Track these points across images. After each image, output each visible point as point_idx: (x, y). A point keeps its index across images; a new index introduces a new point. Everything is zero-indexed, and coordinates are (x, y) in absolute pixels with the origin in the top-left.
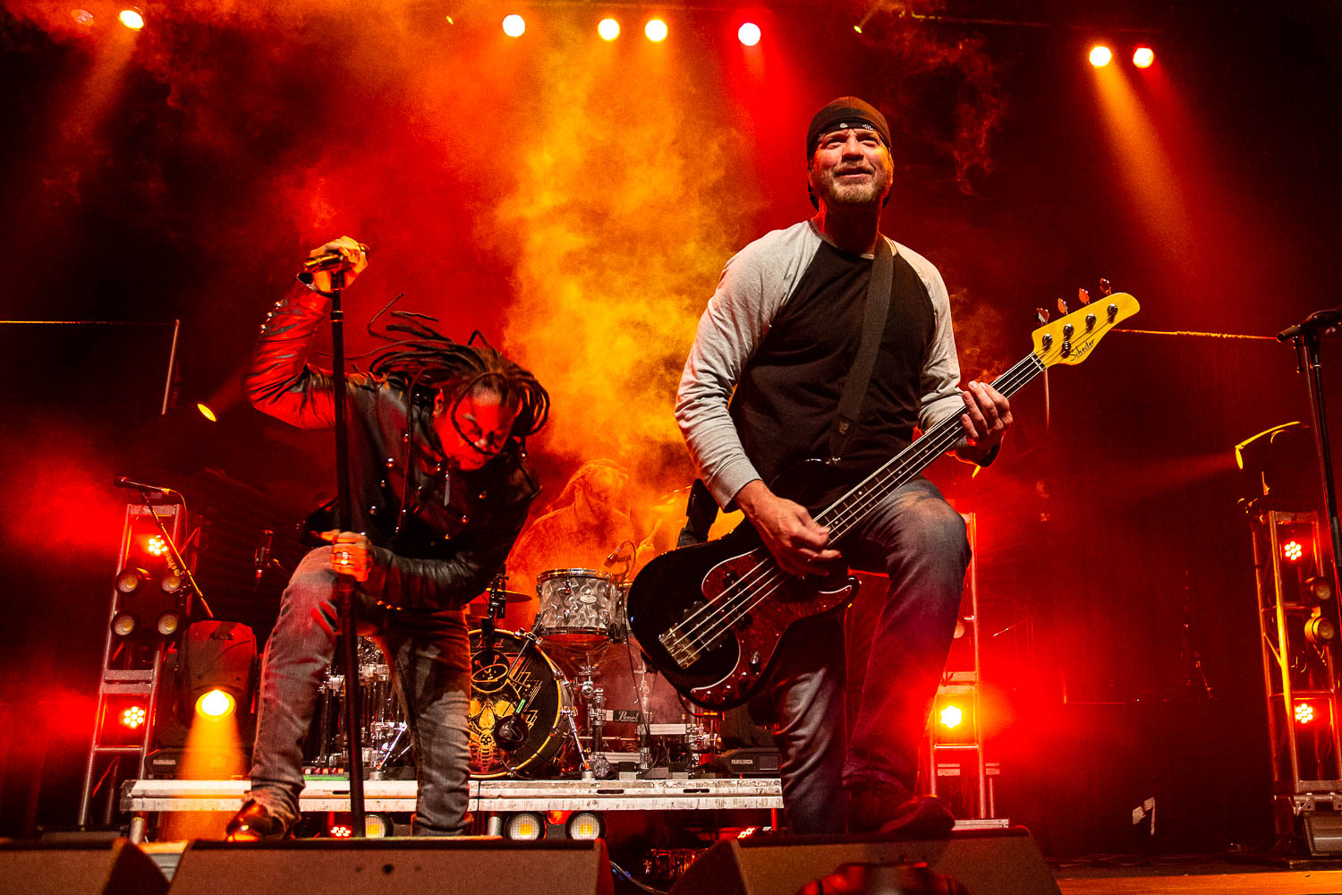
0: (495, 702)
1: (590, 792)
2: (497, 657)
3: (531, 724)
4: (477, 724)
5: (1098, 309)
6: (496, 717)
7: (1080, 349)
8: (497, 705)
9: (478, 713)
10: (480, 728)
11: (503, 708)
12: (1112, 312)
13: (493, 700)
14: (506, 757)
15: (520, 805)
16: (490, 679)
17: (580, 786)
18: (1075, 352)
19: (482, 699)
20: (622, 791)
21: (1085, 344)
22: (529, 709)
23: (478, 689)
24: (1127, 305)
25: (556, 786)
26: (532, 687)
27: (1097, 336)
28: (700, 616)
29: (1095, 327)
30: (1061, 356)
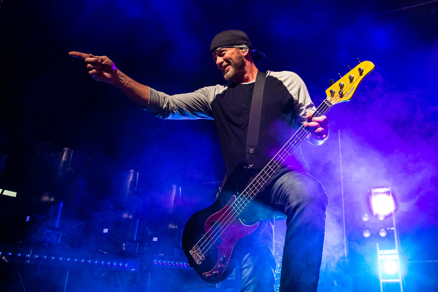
5: (354, 72)
7: (348, 92)
12: (361, 72)
18: (346, 94)
21: (350, 89)
24: (368, 66)
27: (356, 84)
28: (203, 241)
29: (354, 80)
30: (339, 98)
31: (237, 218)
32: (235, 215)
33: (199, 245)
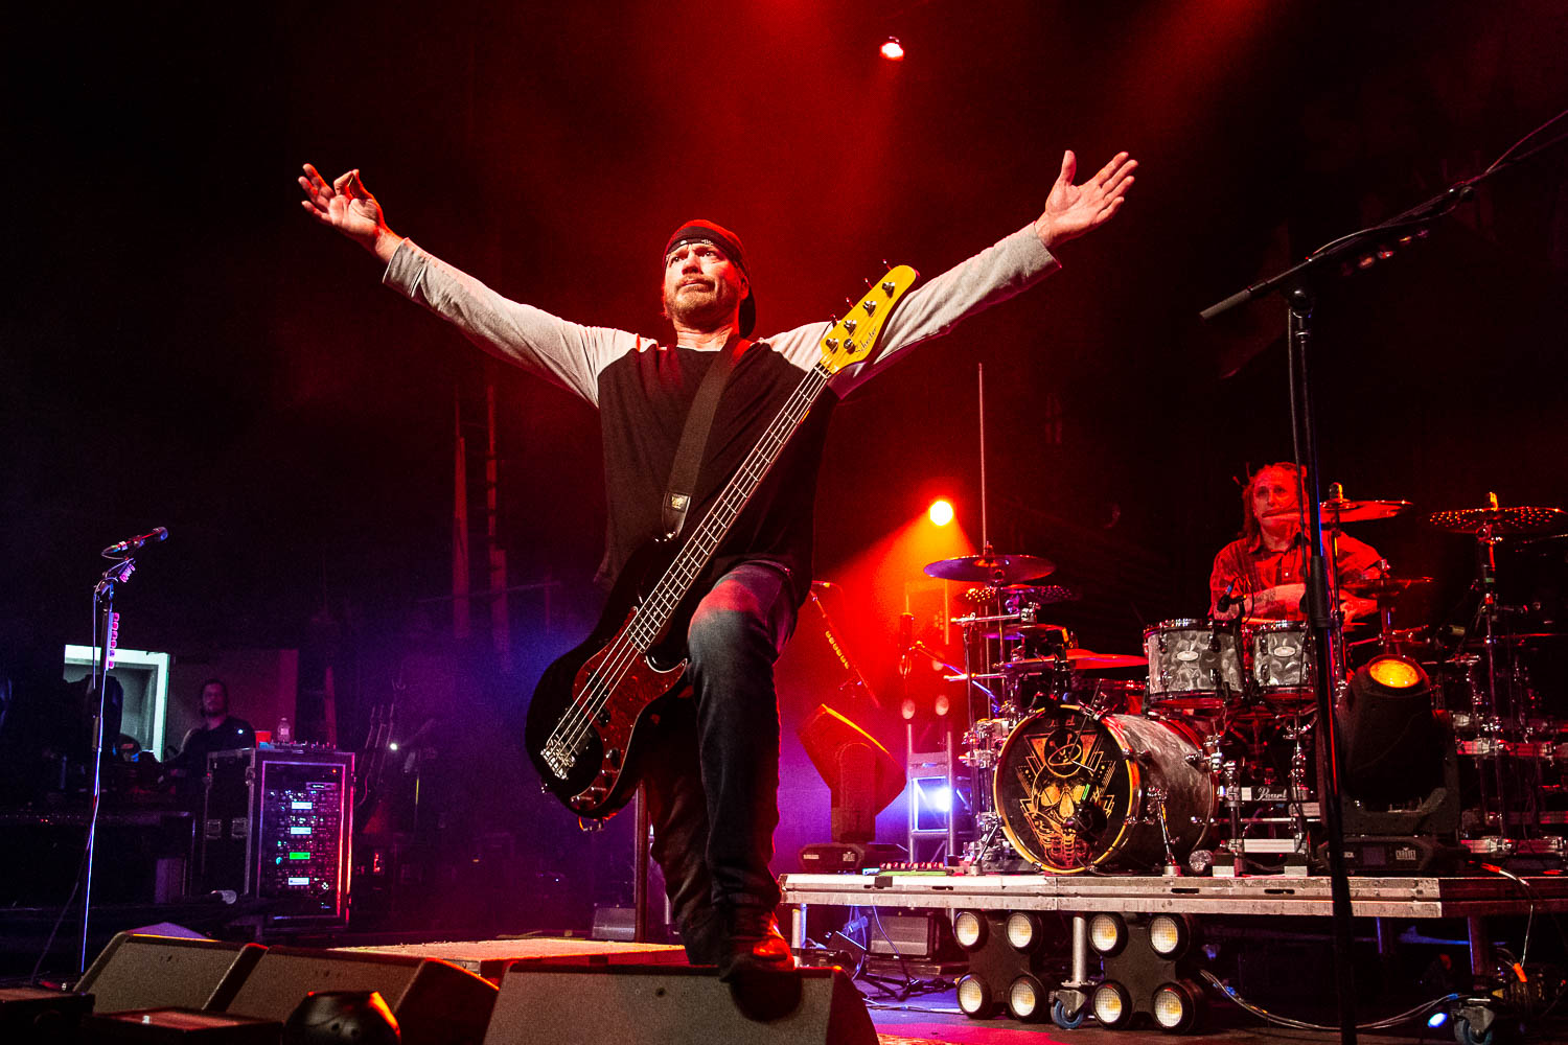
0: (1073, 787)
1: (1164, 890)
2: (1070, 736)
3: (1109, 811)
4: (1058, 812)
6: (1074, 803)
7: (864, 341)
8: (1075, 790)
9: (1058, 800)
10: (1061, 817)
11: (1080, 792)
12: (890, 291)
13: (1070, 785)
14: (1088, 849)
15: (1098, 905)
16: (1065, 762)
17: (1154, 884)
18: (860, 346)
19: (1061, 784)
20: (1197, 891)
21: (868, 334)
22: (1106, 793)
23: (1055, 773)
25: (1130, 883)
26: (1106, 768)
28: (568, 721)
29: (876, 311)
30: (847, 354)
31: (641, 657)
32: (635, 651)
33: (560, 732)
